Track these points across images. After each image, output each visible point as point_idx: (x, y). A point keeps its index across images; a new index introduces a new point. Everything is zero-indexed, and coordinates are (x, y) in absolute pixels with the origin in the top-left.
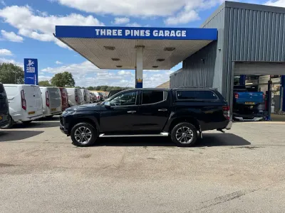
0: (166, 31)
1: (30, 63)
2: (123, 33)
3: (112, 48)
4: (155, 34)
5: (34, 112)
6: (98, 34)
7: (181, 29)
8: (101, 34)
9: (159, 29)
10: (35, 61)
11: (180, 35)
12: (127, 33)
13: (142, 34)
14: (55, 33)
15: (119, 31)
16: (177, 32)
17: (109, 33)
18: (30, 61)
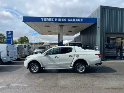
0: (73, 19)
1: (9, 33)
2: (54, 20)
3: (48, 26)
4: (69, 20)
7: (81, 18)
8: (44, 20)
9: (70, 18)
12: (56, 20)
13: (63, 21)
14: (22, 20)
15: (52, 19)
16: (79, 19)
17: (48, 20)
18: (9, 32)
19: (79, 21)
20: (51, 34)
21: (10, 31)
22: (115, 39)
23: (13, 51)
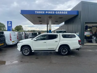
0: (60, 12)
3: (40, 18)
4: (56, 13)
6: (36, 13)
7: (66, 11)
8: (37, 13)
9: (58, 11)
10: (11, 22)
12: (46, 12)
13: (52, 13)
16: (64, 12)
17: (40, 12)
18: (9, 22)
19: (64, 13)
23: (14, 36)
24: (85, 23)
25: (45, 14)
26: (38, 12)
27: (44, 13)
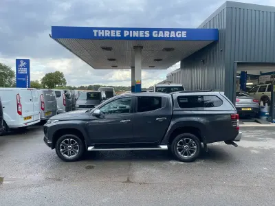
0: (166, 32)
1: (23, 64)
2: (122, 34)
3: (109, 49)
4: (155, 35)
5: (30, 117)
6: (95, 35)
7: (182, 30)
8: (100, 35)
9: (158, 30)
10: (27, 62)
11: (180, 36)
12: (126, 33)
13: (141, 36)
14: (51, 33)
15: (117, 32)
16: (177, 33)
17: (107, 33)
18: (22, 62)
19: (178, 36)
20: (115, 67)
21: (24, 60)
22: (258, 76)
23: (31, 103)
24: (236, 64)
25: (122, 38)
26: (101, 33)
27: (118, 34)
